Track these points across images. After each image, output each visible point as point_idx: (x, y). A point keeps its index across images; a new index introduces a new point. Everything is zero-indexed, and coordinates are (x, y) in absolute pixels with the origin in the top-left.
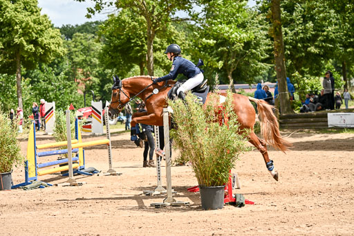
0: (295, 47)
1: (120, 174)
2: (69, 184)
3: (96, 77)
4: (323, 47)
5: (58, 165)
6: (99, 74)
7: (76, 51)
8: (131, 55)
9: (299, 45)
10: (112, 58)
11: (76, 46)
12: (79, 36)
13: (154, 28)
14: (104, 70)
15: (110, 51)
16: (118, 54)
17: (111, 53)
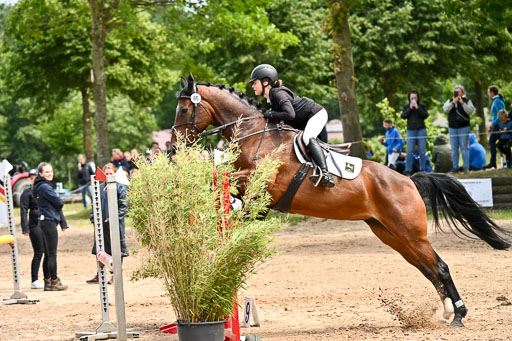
0: (381, 54)
1: (34, 302)
4: (432, 50)
6: (5, 107)
8: (66, 70)
9: (389, 49)
10: (28, 77)
13: (106, 19)
14: (14, 100)
15: (23, 64)
16: (39, 68)
17: (26, 68)
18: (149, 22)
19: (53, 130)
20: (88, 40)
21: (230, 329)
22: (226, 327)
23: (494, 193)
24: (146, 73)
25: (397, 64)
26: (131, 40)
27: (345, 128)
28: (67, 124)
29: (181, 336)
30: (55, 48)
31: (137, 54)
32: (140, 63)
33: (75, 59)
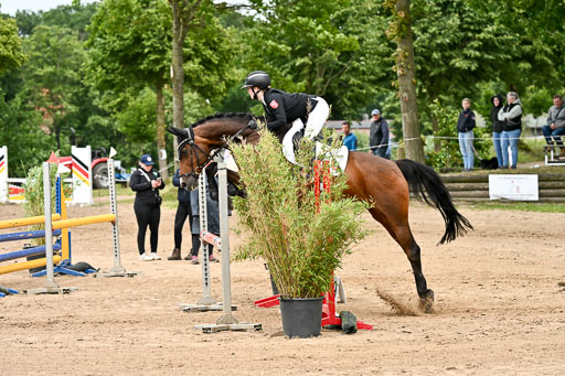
0: (428, 58)
1: (132, 275)
2: (45, 290)
3: (72, 103)
4: (476, 58)
5: (25, 259)
7: (38, 58)
8: (142, 67)
9: (436, 55)
10: (107, 72)
11: (38, 49)
12: (45, 30)
13: (186, 20)
15: (103, 60)
16: (117, 64)
19: (128, 120)
20: (165, 39)
21: (326, 305)
22: (323, 303)
23: (540, 188)
24: (215, 72)
26: (204, 41)
28: (141, 115)
29: (283, 308)
30: (133, 45)
31: (208, 53)
32: (210, 62)
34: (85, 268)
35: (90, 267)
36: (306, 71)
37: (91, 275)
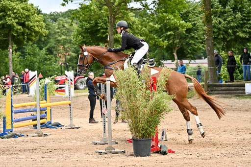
0: (226, 32)
1: (78, 128)
2: (37, 135)
3: (74, 52)
4: (249, 32)
5: (31, 120)
6: (76, 50)
7: (59, 32)
8: (99, 35)
9: (230, 31)
10: (84, 38)
11: (59, 28)
12: (62, 20)
15: (82, 33)
16: (88, 35)
17: (83, 34)
18: (134, 17)
20: (108, 23)
21: (154, 142)
22: (153, 141)
25: (233, 37)
27: (208, 61)
29: (134, 144)
30: (95, 26)
33: (102, 31)
34: (58, 125)
35: (60, 124)
36: (171, 38)
37: (60, 128)
